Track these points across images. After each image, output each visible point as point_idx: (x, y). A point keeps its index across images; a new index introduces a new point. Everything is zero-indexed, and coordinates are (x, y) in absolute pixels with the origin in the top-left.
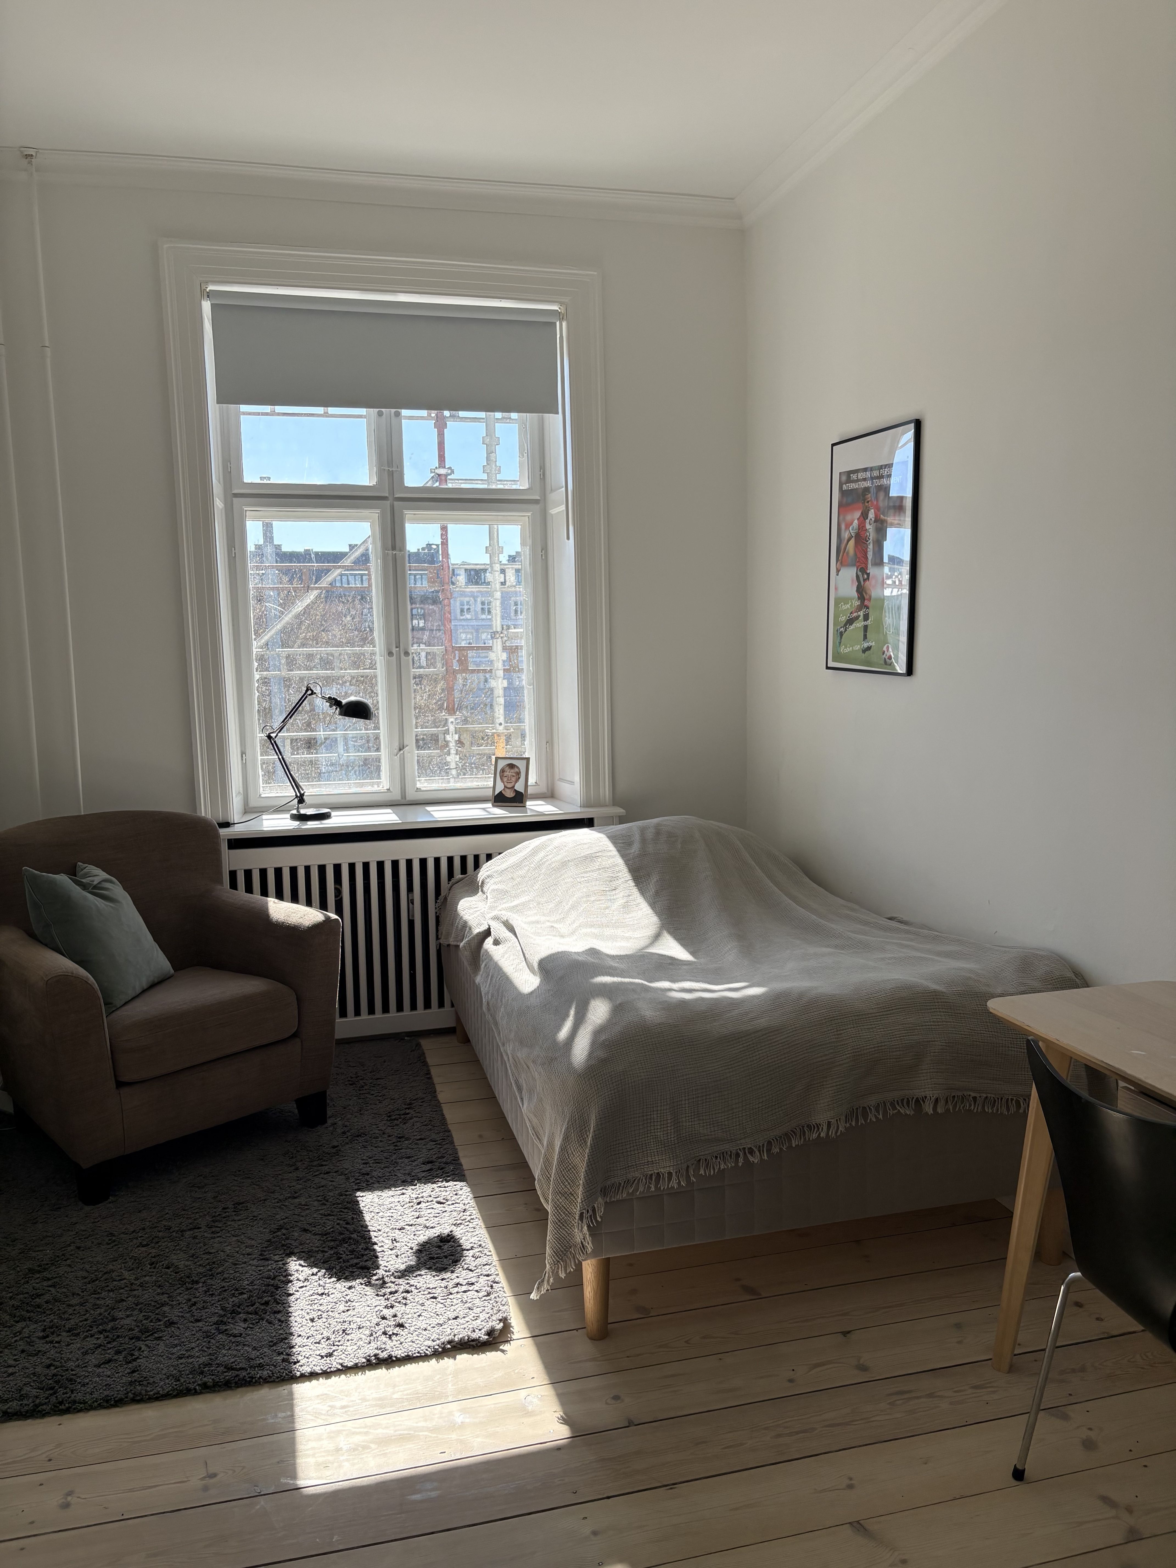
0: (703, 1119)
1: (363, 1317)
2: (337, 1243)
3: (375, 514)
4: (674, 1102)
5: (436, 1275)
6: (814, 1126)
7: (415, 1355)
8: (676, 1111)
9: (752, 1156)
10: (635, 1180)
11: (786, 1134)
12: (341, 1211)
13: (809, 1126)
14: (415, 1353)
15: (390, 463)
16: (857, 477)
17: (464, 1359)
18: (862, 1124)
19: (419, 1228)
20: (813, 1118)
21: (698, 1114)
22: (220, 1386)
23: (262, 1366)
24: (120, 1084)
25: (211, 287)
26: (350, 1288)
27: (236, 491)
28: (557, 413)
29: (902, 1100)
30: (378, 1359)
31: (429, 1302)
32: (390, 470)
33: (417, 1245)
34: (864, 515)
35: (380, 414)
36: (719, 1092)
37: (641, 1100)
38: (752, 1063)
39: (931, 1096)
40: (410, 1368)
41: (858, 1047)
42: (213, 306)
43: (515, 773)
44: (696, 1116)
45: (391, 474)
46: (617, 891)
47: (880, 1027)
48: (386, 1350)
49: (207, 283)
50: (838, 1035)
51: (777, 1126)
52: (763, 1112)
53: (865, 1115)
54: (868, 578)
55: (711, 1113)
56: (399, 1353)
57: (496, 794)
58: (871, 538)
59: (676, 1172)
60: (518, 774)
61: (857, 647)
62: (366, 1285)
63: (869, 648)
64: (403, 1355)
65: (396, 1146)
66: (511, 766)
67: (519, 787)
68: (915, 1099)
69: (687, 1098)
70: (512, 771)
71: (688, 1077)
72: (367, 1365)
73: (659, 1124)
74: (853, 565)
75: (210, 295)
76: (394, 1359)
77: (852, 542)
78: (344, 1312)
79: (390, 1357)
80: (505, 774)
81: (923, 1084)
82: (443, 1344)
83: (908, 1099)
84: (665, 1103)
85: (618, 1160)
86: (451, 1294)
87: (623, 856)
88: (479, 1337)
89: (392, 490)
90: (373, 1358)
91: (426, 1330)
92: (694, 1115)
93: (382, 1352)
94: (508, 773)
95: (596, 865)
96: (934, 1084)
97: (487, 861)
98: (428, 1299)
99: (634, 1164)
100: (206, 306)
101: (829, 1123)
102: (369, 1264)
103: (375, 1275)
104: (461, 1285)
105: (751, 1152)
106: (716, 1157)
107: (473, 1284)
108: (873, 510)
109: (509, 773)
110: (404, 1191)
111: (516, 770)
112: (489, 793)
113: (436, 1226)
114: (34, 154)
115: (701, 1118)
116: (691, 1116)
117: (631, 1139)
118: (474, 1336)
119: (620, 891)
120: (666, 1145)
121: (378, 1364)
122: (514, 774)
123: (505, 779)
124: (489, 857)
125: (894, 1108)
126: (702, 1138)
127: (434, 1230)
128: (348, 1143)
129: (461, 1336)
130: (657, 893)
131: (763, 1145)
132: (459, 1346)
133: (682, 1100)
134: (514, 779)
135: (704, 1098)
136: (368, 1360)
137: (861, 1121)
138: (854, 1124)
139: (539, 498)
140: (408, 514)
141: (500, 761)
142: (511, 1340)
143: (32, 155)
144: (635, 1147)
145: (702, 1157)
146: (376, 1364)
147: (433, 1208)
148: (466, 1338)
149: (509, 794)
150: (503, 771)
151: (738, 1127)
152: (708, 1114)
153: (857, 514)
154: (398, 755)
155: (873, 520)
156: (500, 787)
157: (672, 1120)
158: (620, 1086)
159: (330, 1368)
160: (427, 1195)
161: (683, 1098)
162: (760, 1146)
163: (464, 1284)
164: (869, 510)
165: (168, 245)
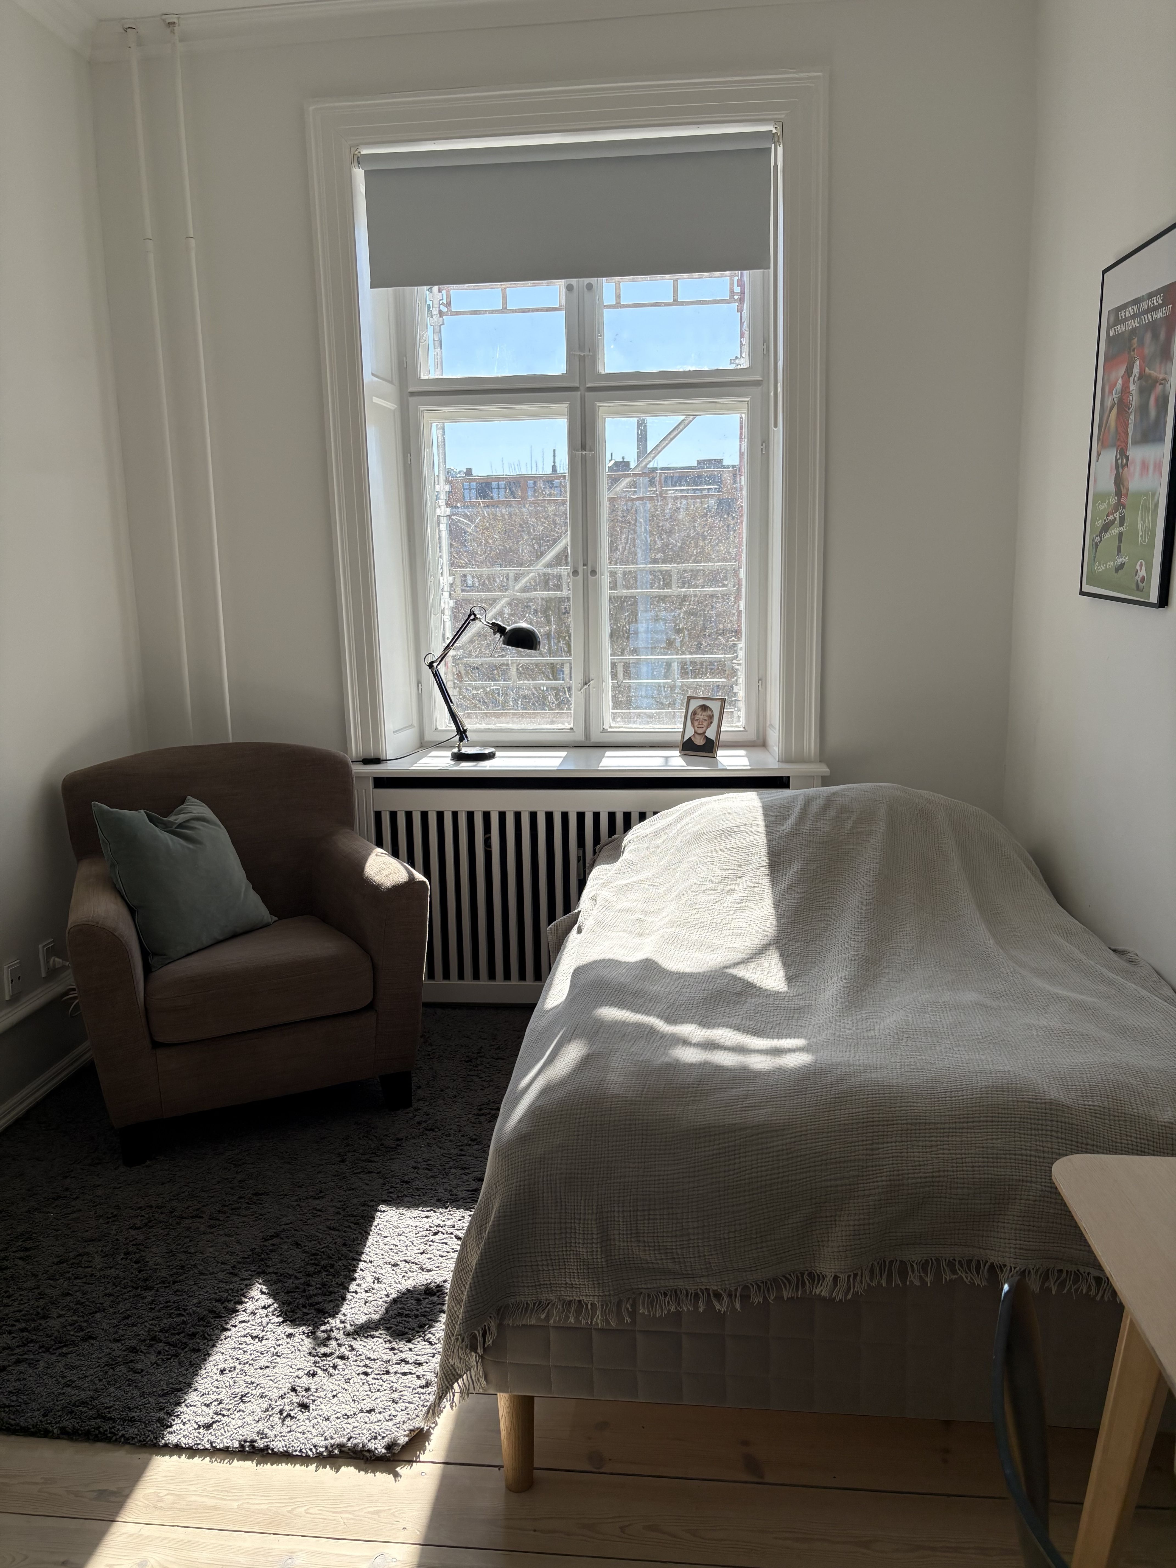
0: (644, 1242)
1: (275, 1381)
2: (318, 1268)
3: (564, 408)
4: (602, 1212)
5: (389, 1340)
6: (818, 1275)
7: (294, 1453)
8: (605, 1224)
9: (719, 1302)
10: (548, 1304)
11: (775, 1280)
12: (350, 1226)
13: (811, 1275)
14: (296, 1451)
15: (581, 347)
16: (1125, 315)
17: (349, 1472)
18: (897, 1285)
19: (415, 1267)
20: (817, 1264)
21: (637, 1233)
22: (79, 1435)
23: (134, 1421)
24: (156, 1045)
25: (365, 151)
26: (290, 1336)
27: (412, 389)
28: (769, 268)
29: (969, 1262)
30: (253, 1447)
31: (357, 1379)
32: (582, 354)
33: (398, 1291)
34: (1129, 372)
35: (569, 288)
36: (668, 1208)
37: (559, 1200)
38: (726, 1174)
39: (1013, 1266)
40: (285, 1469)
41: (900, 1172)
42: (367, 173)
43: (708, 716)
44: (633, 1235)
45: (582, 359)
46: (742, 880)
47: (945, 1147)
48: (266, 1437)
49: (357, 146)
50: (872, 1149)
51: (759, 1267)
52: (737, 1245)
53: (903, 1274)
54: (1127, 464)
55: (656, 1235)
56: (278, 1445)
57: (685, 740)
58: (1133, 403)
59: (602, 1306)
60: (711, 717)
61: (1111, 565)
62: (308, 1337)
63: (1122, 566)
64: (281, 1450)
65: (461, 1150)
66: (704, 708)
67: (711, 734)
68: (988, 1264)
69: (621, 1209)
70: (705, 714)
71: (627, 1180)
72: (239, 1451)
73: (581, 1236)
74: (1113, 446)
75: (360, 160)
76: (270, 1452)
77: (1114, 411)
78: (261, 1368)
79: (267, 1447)
80: (697, 717)
81: (1003, 1245)
82: (332, 1446)
83: (978, 1261)
84: (590, 1212)
85: (525, 1274)
86: (388, 1373)
87: (768, 833)
88: (376, 1449)
89: (583, 378)
90: (248, 1444)
91: (327, 1419)
92: (631, 1234)
93: (261, 1438)
94: (699, 716)
95: (731, 842)
96: (1020, 1249)
97: (640, 822)
98: (358, 1374)
99: (548, 1283)
100: (359, 174)
101: (836, 1278)
102: (329, 1307)
103: (325, 1324)
104: (407, 1363)
105: (718, 1296)
106: (665, 1294)
107: (420, 1364)
108: (1138, 362)
109: (701, 716)
110: (429, 1214)
111: (709, 713)
112: (678, 738)
113: (434, 1269)
114: (176, 21)
115: (641, 1239)
116: (627, 1234)
117: (543, 1250)
118: (371, 1446)
119: (746, 879)
120: (590, 1266)
121: (253, 1452)
122: (706, 718)
123: (696, 723)
124: (642, 817)
125: (954, 1272)
126: (643, 1265)
127: (427, 1275)
128: (414, 1138)
129: (355, 1441)
130: (789, 888)
131: (736, 1290)
132: (351, 1454)
133: (614, 1212)
134: (705, 724)
135: (646, 1213)
136: (242, 1446)
137: (897, 1281)
138: (884, 1283)
139: (760, 379)
140: (603, 407)
141: (692, 701)
142: (416, 1461)
143: (174, 23)
144: (549, 1262)
145: (643, 1291)
146: (249, 1452)
147: (446, 1243)
148: (361, 1445)
149: (699, 741)
150: (694, 713)
151: (697, 1259)
152: (652, 1235)
153: (1122, 370)
154: (582, 690)
155: (1137, 376)
156: (690, 732)
157: (599, 1236)
158: (533, 1177)
159: (198, 1444)
160: (451, 1224)
161: (616, 1209)
162: (730, 1291)
163: (411, 1361)
164: (1134, 363)
165: (314, 107)
